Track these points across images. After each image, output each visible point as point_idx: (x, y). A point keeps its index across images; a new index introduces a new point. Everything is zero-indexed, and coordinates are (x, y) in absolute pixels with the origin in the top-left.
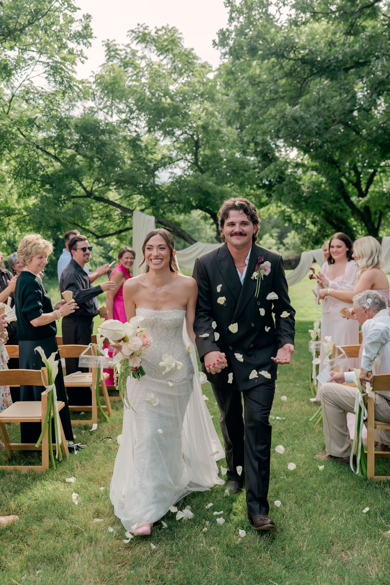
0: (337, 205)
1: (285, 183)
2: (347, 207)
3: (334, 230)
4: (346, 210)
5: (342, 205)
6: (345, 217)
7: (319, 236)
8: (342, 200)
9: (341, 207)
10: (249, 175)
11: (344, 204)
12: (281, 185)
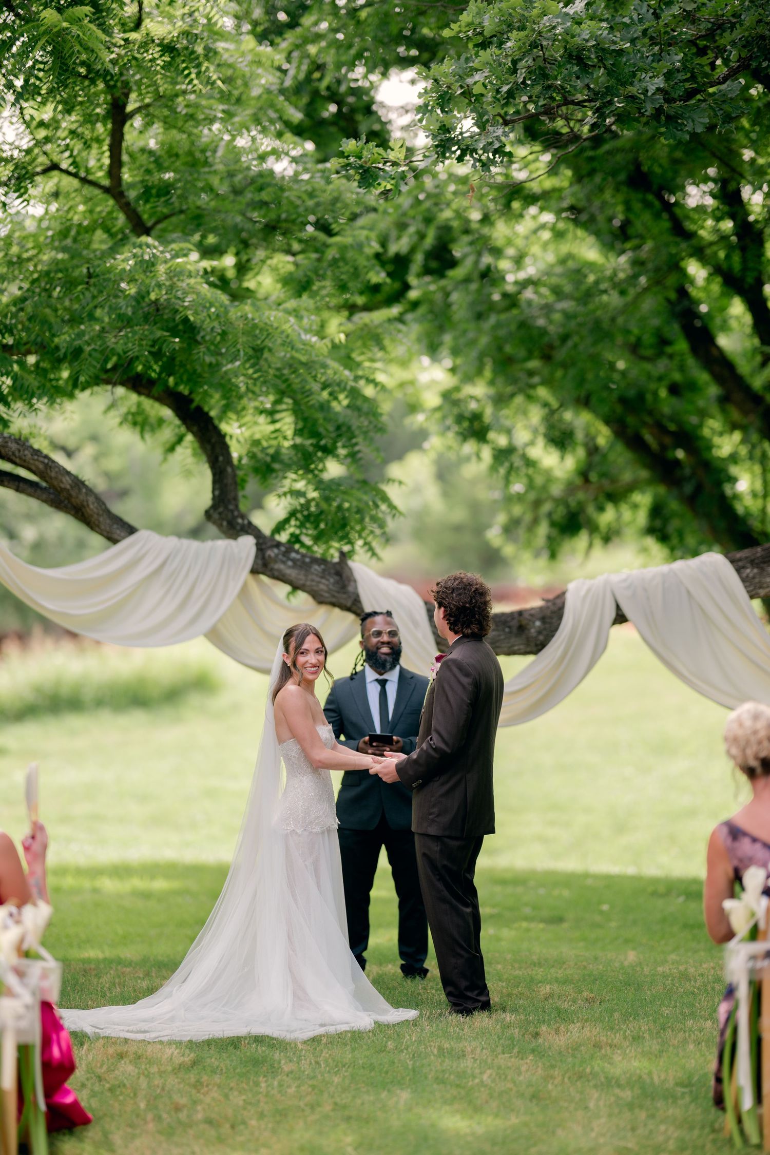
0: (662, 365)
1: (457, 273)
2: (703, 377)
3: (644, 474)
4: (692, 387)
5: (682, 368)
6: (694, 420)
7: (581, 496)
8: (682, 345)
9: (677, 377)
10: (343, 249)
11: (691, 361)
12: (443, 282)
